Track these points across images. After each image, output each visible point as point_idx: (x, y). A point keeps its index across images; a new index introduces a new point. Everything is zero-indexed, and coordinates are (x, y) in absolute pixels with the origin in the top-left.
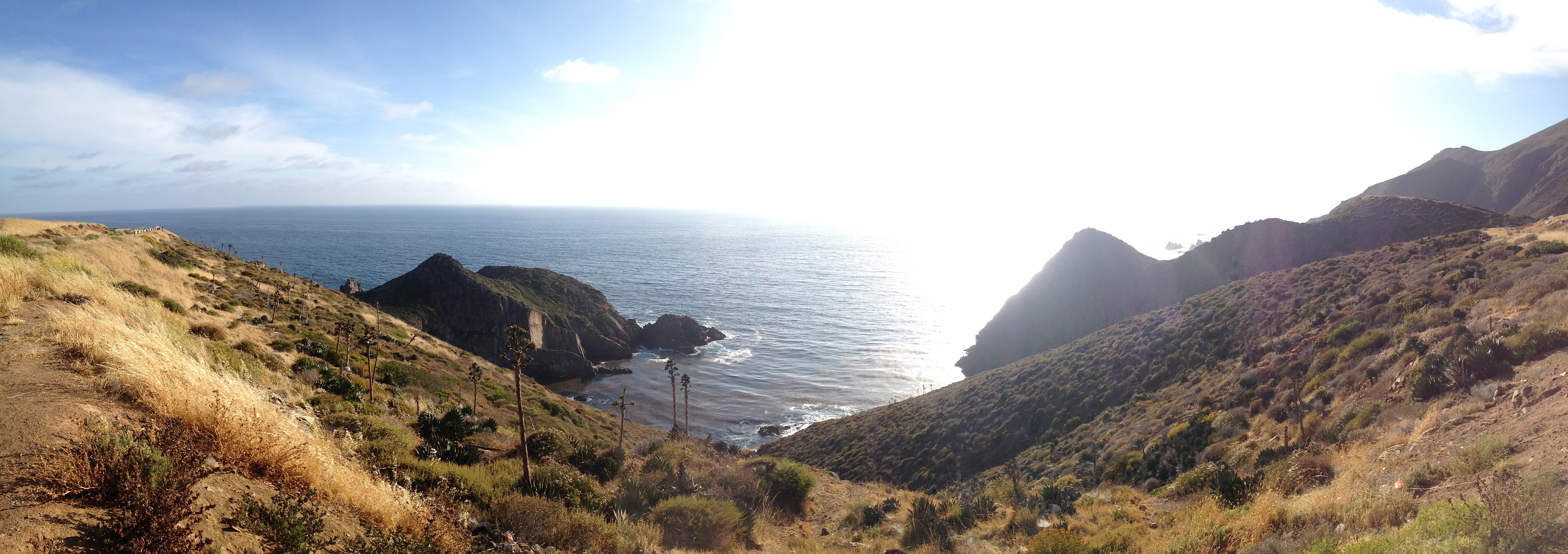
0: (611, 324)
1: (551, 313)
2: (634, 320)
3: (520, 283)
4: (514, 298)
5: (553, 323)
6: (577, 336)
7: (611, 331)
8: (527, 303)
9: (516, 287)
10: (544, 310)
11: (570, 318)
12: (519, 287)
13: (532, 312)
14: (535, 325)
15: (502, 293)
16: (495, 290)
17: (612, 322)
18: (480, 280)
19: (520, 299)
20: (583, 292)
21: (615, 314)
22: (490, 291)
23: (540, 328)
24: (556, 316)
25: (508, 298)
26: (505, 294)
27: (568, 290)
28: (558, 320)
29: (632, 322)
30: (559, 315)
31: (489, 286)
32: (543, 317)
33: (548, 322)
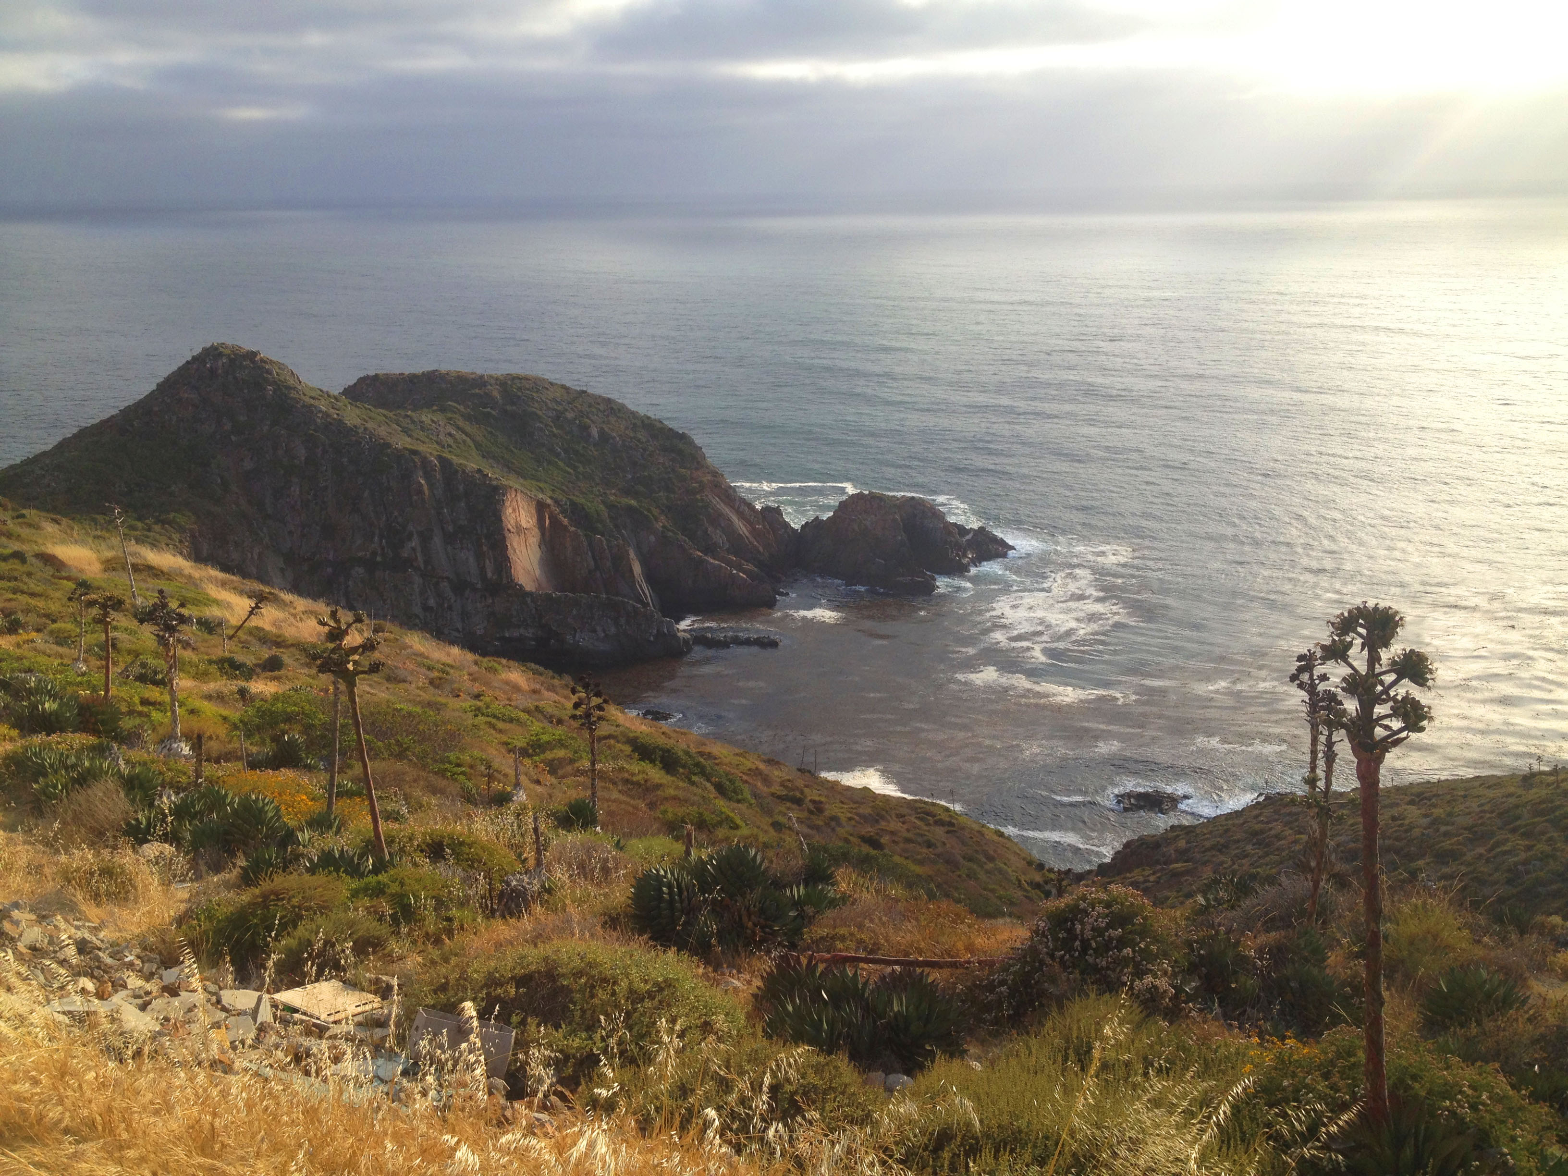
0: (716, 519)
1: (559, 495)
2: (777, 511)
3: (468, 418)
4: (455, 460)
5: (565, 521)
6: (632, 555)
7: (719, 537)
8: (493, 473)
9: (458, 428)
10: (541, 490)
11: (611, 507)
12: (468, 428)
13: (510, 496)
14: (519, 529)
15: (422, 448)
16: (401, 442)
17: (721, 515)
18: (352, 416)
19: (472, 463)
20: (642, 435)
21: (730, 496)
22: (388, 445)
23: (534, 539)
24: (573, 504)
25: (440, 458)
26: (429, 450)
27: (602, 433)
28: (577, 513)
29: (772, 515)
30: (581, 500)
31: (382, 431)
32: (541, 507)
33: (554, 519)
